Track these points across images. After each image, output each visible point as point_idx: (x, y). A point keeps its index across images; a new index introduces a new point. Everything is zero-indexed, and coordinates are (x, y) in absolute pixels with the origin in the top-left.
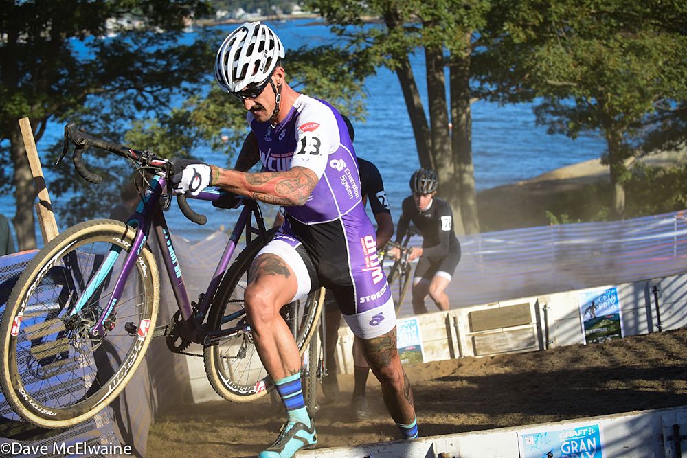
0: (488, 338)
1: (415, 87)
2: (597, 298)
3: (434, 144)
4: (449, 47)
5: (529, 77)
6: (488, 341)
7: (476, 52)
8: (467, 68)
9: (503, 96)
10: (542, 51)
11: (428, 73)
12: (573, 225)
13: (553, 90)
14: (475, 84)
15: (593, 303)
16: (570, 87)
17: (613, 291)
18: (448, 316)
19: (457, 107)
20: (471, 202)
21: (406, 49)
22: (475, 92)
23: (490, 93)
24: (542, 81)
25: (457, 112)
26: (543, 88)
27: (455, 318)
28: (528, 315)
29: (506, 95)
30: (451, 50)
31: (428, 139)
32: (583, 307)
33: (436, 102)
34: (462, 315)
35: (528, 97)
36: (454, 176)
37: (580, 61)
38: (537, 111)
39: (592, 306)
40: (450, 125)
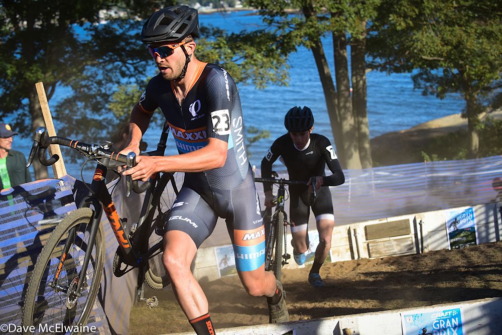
0: (379, 245)
1: (325, 60)
2: (459, 215)
3: (339, 102)
4: (350, 32)
5: (409, 53)
6: (379, 247)
7: (371, 35)
8: (364, 47)
9: (390, 68)
10: (418, 35)
11: (335, 51)
12: (441, 162)
13: (426, 63)
14: (368, 59)
15: (456, 219)
16: (439, 61)
17: (470, 211)
18: (349, 228)
19: (356, 75)
20: (367, 146)
21: (319, 33)
22: (369, 64)
23: (380, 65)
24: (418, 57)
25: (356, 79)
26: (419, 61)
27: (354, 230)
28: (408, 227)
29: (392, 67)
30: (352, 34)
31: (335, 99)
32: (449, 222)
33: (341, 71)
34: (360, 228)
35: (410, 69)
36: (354, 127)
37: (446, 42)
38: (415, 79)
39: (455, 221)
40: (351, 89)
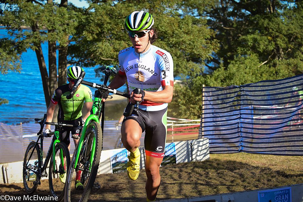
1: (43, 59)
2: (118, 154)
3: (50, 84)
4: (60, 42)
5: (93, 56)
7: (71, 44)
8: (66, 51)
9: (82, 64)
10: (100, 44)
11: (49, 53)
12: (110, 121)
13: (104, 62)
14: (69, 58)
15: (116, 156)
16: (111, 61)
17: (125, 151)
19: (61, 68)
21: (41, 41)
22: (69, 62)
23: (76, 62)
24: (99, 58)
25: (61, 70)
26: (99, 61)
29: (83, 63)
30: (60, 43)
31: (48, 82)
32: (112, 157)
33: (52, 65)
35: (93, 65)
37: (116, 50)
38: (96, 71)
39: (116, 157)
40: (58, 76)
